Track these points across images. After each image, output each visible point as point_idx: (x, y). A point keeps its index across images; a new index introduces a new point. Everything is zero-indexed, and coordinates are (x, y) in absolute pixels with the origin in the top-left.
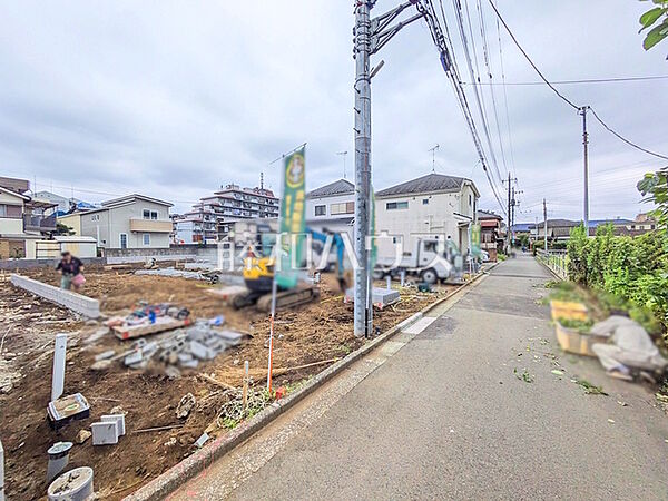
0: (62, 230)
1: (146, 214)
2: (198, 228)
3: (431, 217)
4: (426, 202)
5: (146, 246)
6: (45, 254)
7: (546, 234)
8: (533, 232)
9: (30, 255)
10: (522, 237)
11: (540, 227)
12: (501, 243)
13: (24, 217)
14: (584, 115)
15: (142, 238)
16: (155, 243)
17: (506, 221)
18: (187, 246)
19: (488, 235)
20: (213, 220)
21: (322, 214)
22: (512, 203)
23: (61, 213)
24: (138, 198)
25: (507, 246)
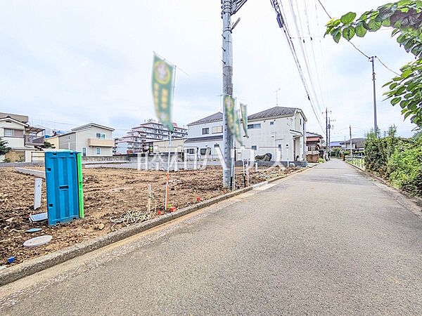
0: (47, 145)
1: (98, 135)
2: (130, 146)
3: (276, 133)
4: (272, 123)
5: (98, 155)
6: (37, 159)
7: (351, 147)
8: (343, 146)
9: (28, 160)
10: (336, 150)
11: (348, 143)
12: (322, 152)
13: (25, 137)
14: (372, 61)
15: (96, 150)
16: (104, 153)
17: (325, 139)
18: (123, 155)
19: (313, 146)
20: (140, 141)
21: (206, 133)
22: (328, 127)
23: (47, 137)
24: (93, 126)
25: (326, 154)
